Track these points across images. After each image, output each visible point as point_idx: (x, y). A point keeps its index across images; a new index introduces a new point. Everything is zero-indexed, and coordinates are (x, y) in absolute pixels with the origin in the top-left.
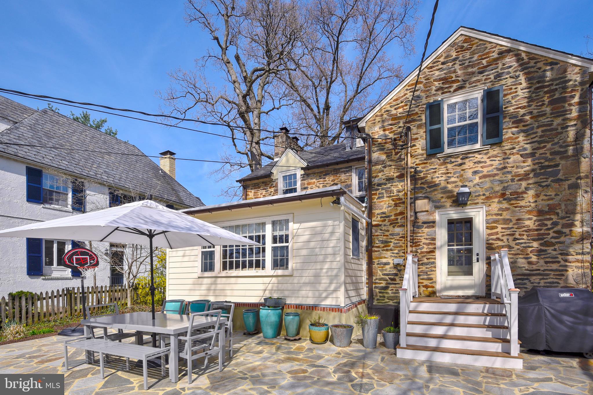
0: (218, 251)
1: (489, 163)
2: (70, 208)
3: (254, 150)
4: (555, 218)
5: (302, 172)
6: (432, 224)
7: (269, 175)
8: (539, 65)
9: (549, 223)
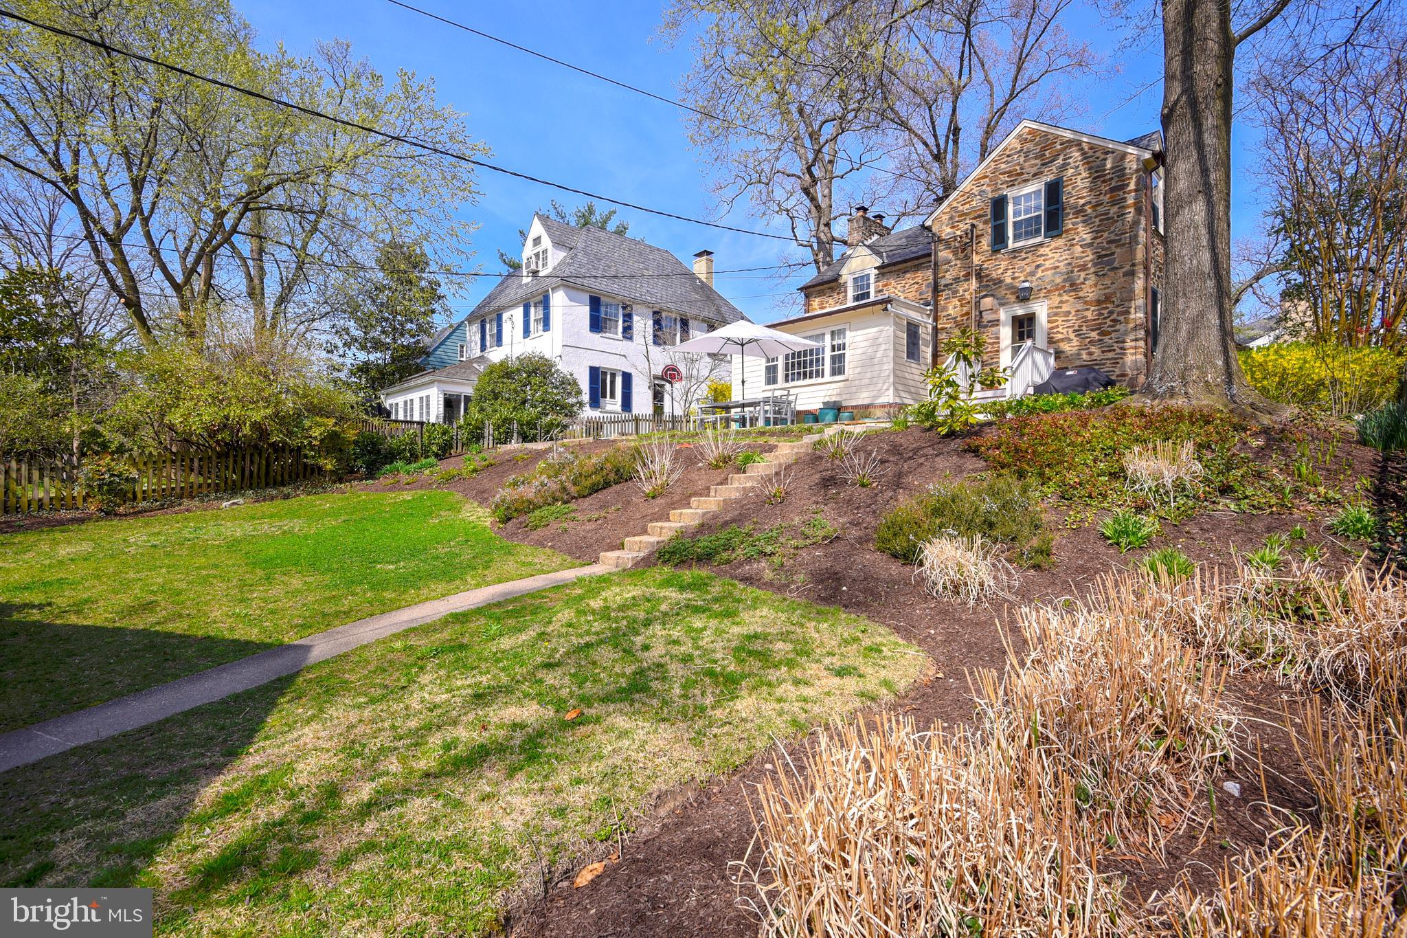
0: (781, 364)
1: (1051, 255)
2: (620, 336)
3: (822, 236)
4: (1110, 306)
5: (876, 272)
6: (996, 322)
7: (836, 279)
8: (1098, 154)
9: (1105, 312)
